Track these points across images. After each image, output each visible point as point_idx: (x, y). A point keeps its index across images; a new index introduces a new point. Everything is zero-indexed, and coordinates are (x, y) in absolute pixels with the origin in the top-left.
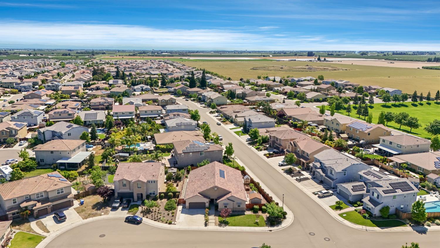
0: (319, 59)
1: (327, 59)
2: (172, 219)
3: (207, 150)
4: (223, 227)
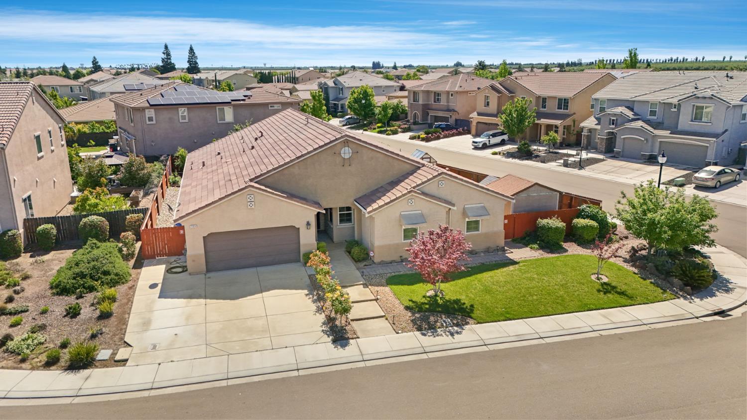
2: (100, 336)
3: (244, 100)
4: (448, 332)
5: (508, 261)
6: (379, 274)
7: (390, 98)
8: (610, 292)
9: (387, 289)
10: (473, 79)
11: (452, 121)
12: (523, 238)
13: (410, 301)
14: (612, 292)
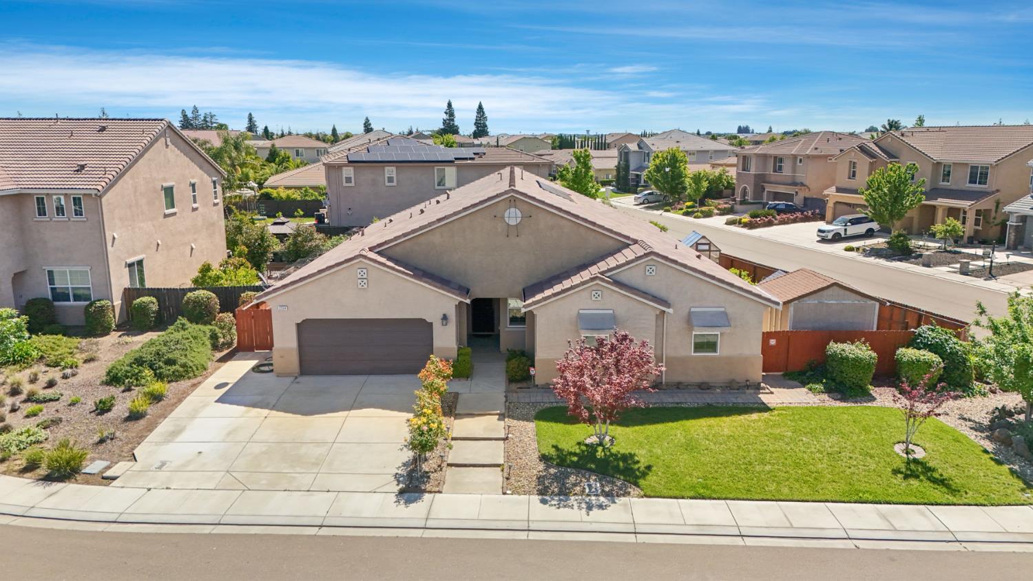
2: (109, 441)
3: (471, 159)
4: (586, 503)
5: (756, 405)
6: (533, 403)
7: (714, 166)
8: (917, 477)
9: (531, 426)
10: (840, 139)
11: (798, 201)
12: (802, 373)
13: (553, 446)
14: (922, 477)
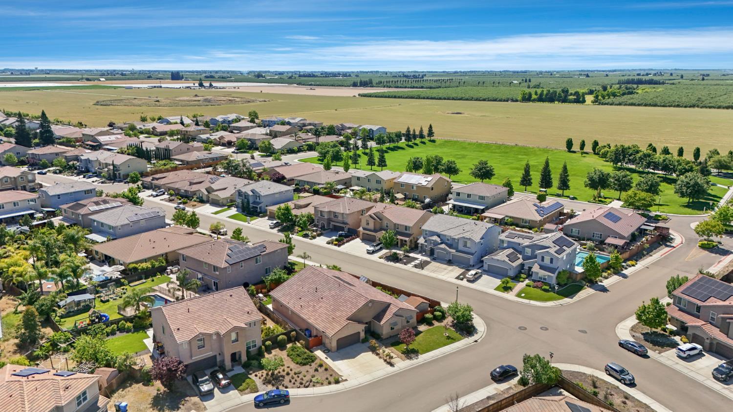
0: (201, 85)
1: (214, 84)
3: (265, 251)
4: (415, 358)
5: (420, 331)
6: (388, 343)
9: (394, 348)
10: (353, 202)
11: (346, 229)
12: (421, 322)
13: (401, 350)
14: (449, 338)
